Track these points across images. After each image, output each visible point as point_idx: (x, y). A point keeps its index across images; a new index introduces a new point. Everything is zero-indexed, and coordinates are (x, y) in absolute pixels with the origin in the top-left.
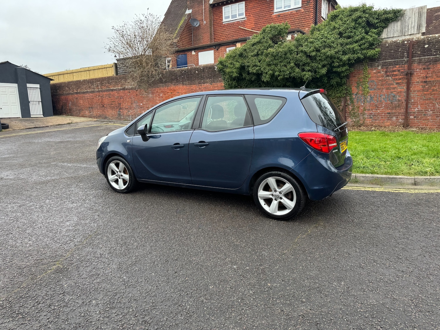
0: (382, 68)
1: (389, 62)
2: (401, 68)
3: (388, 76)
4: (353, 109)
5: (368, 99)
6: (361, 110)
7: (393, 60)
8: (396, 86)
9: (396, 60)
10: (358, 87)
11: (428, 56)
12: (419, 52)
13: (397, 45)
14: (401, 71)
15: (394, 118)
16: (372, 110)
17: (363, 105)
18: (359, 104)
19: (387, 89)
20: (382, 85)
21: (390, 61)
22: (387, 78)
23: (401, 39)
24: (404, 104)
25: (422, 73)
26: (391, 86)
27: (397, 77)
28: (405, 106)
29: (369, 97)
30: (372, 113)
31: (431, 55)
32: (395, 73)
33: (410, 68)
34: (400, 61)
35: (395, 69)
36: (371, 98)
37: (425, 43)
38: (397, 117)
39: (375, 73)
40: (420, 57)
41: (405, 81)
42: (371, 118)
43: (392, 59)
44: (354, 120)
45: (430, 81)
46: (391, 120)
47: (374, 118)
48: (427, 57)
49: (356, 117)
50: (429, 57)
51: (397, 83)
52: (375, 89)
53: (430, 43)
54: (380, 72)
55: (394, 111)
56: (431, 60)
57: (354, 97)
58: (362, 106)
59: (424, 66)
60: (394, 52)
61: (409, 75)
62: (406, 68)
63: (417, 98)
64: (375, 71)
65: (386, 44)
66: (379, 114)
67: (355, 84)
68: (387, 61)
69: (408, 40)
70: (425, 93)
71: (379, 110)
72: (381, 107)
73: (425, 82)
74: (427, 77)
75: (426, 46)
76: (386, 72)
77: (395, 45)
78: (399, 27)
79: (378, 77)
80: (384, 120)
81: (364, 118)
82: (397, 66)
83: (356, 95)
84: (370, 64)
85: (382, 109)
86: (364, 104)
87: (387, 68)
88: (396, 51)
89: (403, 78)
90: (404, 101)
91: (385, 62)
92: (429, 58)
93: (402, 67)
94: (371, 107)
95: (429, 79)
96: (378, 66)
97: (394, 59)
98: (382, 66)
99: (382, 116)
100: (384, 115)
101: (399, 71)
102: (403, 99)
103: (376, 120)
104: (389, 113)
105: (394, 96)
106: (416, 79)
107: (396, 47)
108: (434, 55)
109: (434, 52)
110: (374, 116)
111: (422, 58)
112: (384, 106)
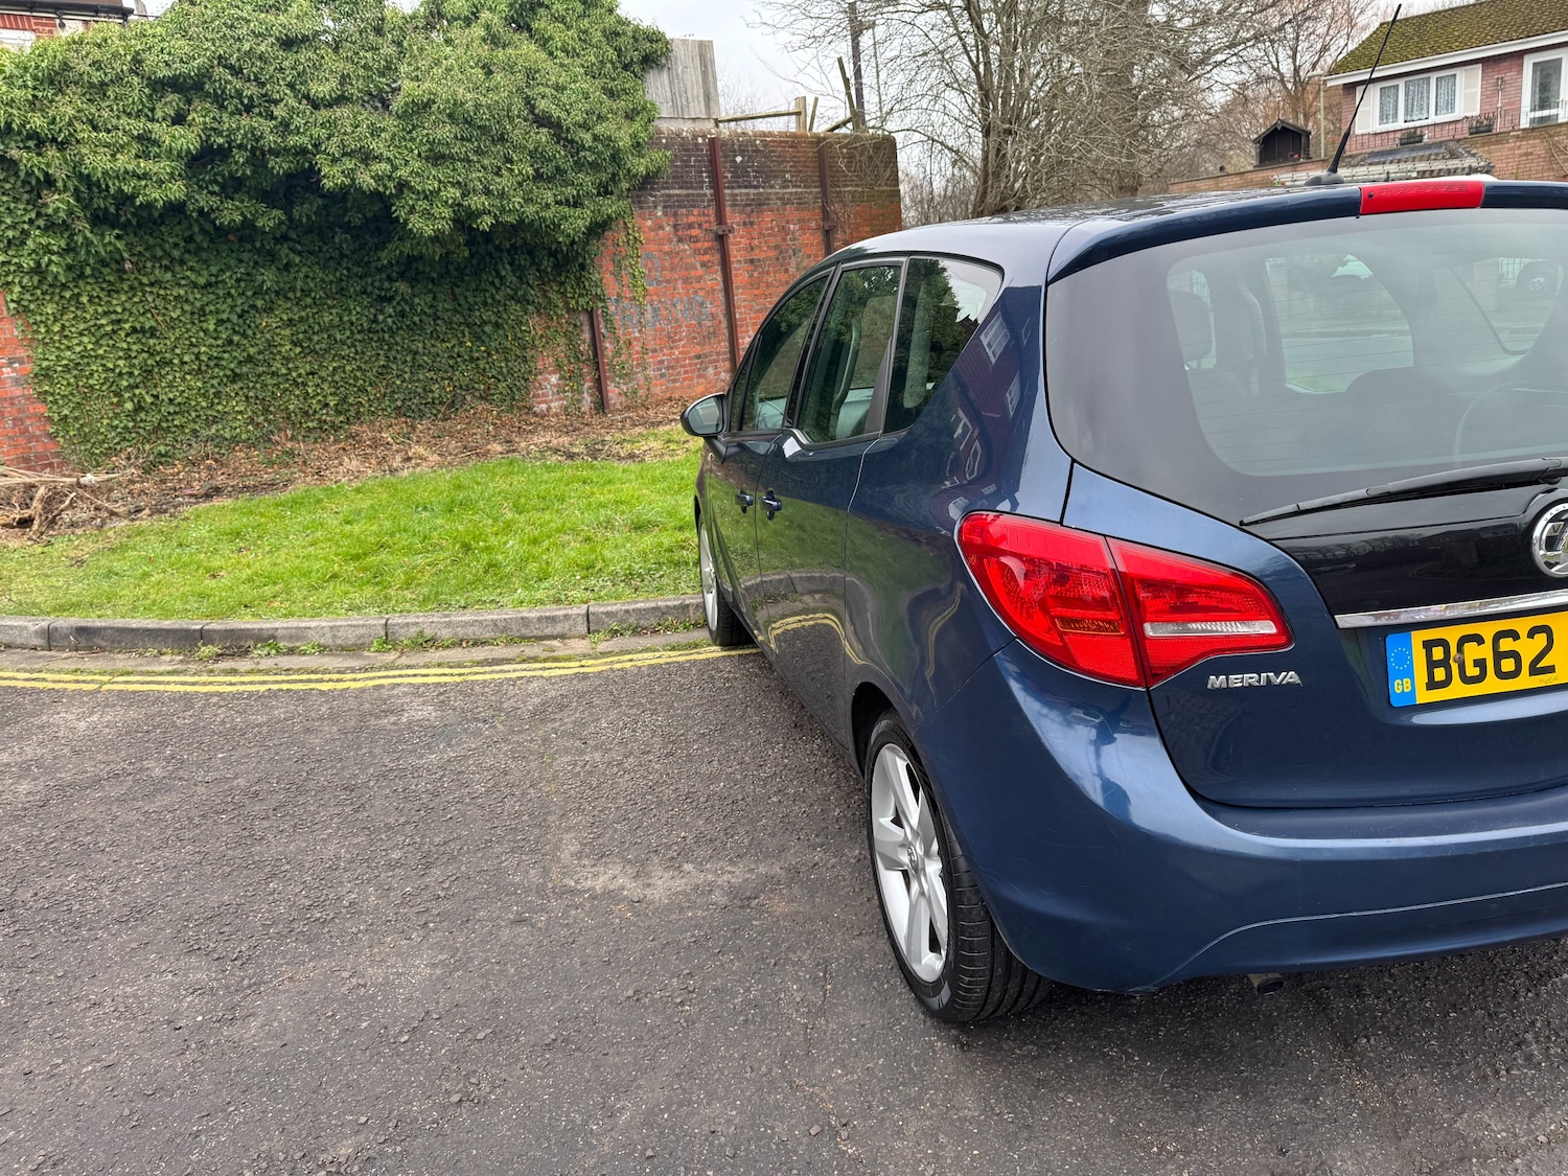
0: (665, 214)
1: (677, 195)
2: (702, 219)
3: (680, 240)
4: (618, 353)
5: (648, 316)
6: (637, 353)
7: (684, 192)
8: (700, 271)
9: (690, 191)
10: (617, 276)
11: (746, 187)
12: (729, 175)
13: (684, 147)
14: (706, 226)
15: (711, 371)
16: (661, 349)
17: (637, 335)
18: (630, 333)
19: (687, 281)
20: (673, 269)
21: (677, 192)
22: (681, 246)
23: (686, 128)
24: (724, 325)
25: (742, 237)
26: (693, 273)
27: (699, 245)
28: (726, 331)
29: (649, 307)
30: (662, 362)
31: (751, 187)
32: (695, 232)
33: (720, 218)
34: (698, 195)
35: (692, 219)
36: (655, 310)
37: (735, 151)
38: (716, 367)
39: (651, 229)
40: (733, 188)
41: (716, 258)
42: (662, 376)
43: (681, 188)
44: (625, 388)
45: (759, 260)
46: (703, 376)
47: (670, 375)
48: (744, 191)
49: (627, 379)
50: (747, 191)
51: (703, 265)
52: (659, 283)
53: (744, 151)
54: (662, 228)
55: (707, 349)
56: (753, 200)
57: (612, 308)
58: (636, 339)
59: (743, 216)
60: (682, 167)
61: (721, 239)
62: (712, 218)
63: (745, 307)
64: (649, 223)
65: (660, 138)
66: (677, 360)
67: (607, 264)
68: (672, 192)
69: (704, 137)
70: (756, 292)
71: (676, 348)
72: (680, 340)
73: (752, 261)
74: (752, 249)
75: (739, 159)
76: (675, 226)
77: (682, 145)
78: (668, 89)
79: (661, 242)
80: (691, 379)
81: (646, 379)
82: (696, 212)
83: (617, 301)
84: (638, 196)
85: (683, 346)
86: (640, 331)
87: (675, 215)
88: (686, 164)
89: (710, 248)
90: (722, 317)
91: (669, 195)
92: (748, 194)
93: (704, 215)
94: (658, 342)
95: (756, 255)
96: (656, 207)
97: (687, 188)
98: (664, 207)
99: (684, 366)
100: (690, 365)
101: (700, 226)
102: (720, 311)
103: (674, 381)
104: (699, 357)
105: (702, 304)
106: (736, 254)
107: (684, 150)
108: (756, 187)
109: (755, 177)
110: (668, 368)
111: (737, 191)
112: (687, 336)
